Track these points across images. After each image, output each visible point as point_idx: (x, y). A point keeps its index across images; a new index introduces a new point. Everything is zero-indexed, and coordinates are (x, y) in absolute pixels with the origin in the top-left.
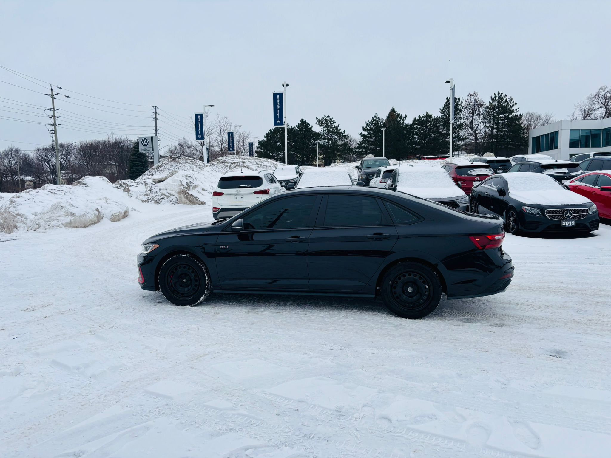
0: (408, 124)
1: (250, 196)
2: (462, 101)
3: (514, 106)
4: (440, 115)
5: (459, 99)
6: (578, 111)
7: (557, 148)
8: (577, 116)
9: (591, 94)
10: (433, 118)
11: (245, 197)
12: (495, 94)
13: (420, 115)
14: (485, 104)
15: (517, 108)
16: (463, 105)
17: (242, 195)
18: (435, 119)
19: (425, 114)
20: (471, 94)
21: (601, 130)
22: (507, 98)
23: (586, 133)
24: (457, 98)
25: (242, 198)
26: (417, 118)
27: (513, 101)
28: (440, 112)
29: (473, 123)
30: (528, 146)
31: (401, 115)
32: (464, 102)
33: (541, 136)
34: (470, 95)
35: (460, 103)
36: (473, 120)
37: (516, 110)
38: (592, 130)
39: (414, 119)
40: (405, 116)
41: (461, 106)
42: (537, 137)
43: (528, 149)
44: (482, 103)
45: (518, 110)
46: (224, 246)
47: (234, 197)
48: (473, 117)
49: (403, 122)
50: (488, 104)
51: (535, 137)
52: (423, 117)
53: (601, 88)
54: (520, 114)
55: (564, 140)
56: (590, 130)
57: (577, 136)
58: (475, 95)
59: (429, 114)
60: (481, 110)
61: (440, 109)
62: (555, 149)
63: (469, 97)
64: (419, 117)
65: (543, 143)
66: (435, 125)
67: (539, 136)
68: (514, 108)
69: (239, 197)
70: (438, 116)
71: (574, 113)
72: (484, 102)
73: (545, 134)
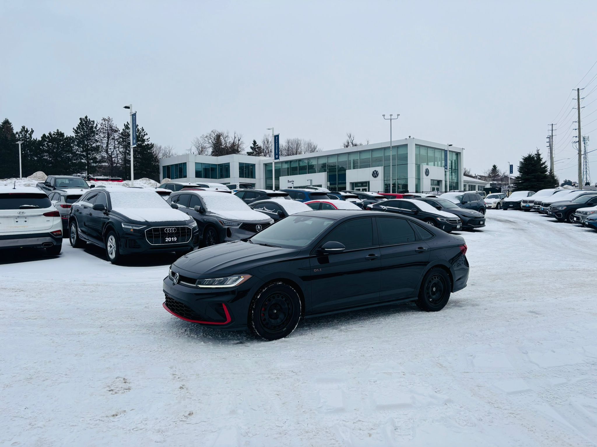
0: (36, 139)
1: (39, 218)
2: (97, 124)
3: (145, 136)
4: (73, 135)
5: (93, 122)
6: (194, 147)
7: (185, 177)
8: (194, 151)
9: (203, 134)
10: (65, 136)
11: (29, 220)
12: (127, 122)
13: (50, 132)
14: (119, 131)
15: (148, 138)
16: (98, 129)
17: (26, 217)
18: (67, 138)
19: (56, 131)
20: (106, 119)
21: (217, 165)
22: (139, 128)
23: (205, 166)
24: (92, 120)
25: (26, 221)
26: (47, 135)
27: (144, 131)
28: (73, 131)
29: (108, 147)
30: (160, 174)
31: (27, 128)
32: (99, 126)
33: (171, 165)
34: (104, 119)
35: (95, 125)
36: (108, 145)
37: (147, 139)
38: (211, 164)
39: (43, 135)
40: (32, 130)
41: (96, 128)
42: (167, 166)
43: (159, 176)
44: (117, 129)
45: (148, 140)
46: (318, 269)
47: (13, 221)
48: (108, 141)
49: (31, 137)
50: (121, 131)
51: (166, 166)
52: (54, 134)
53: (212, 131)
54: (151, 144)
55: (191, 170)
56: (210, 164)
57: (200, 168)
58: (109, 120)
59: (61, 132)
60: (116, 135)
61: (74, 129)
62: (183, 178)
63: (103, 121)
64: (50, 134)
65: (173, 171)
66: (68, 145)
67: (169, 165)
68: (146, 137)
69: (20, 220)
70: (71, 136)
71: (191, 148)
72: (119, 128)
73: (175, 164)
